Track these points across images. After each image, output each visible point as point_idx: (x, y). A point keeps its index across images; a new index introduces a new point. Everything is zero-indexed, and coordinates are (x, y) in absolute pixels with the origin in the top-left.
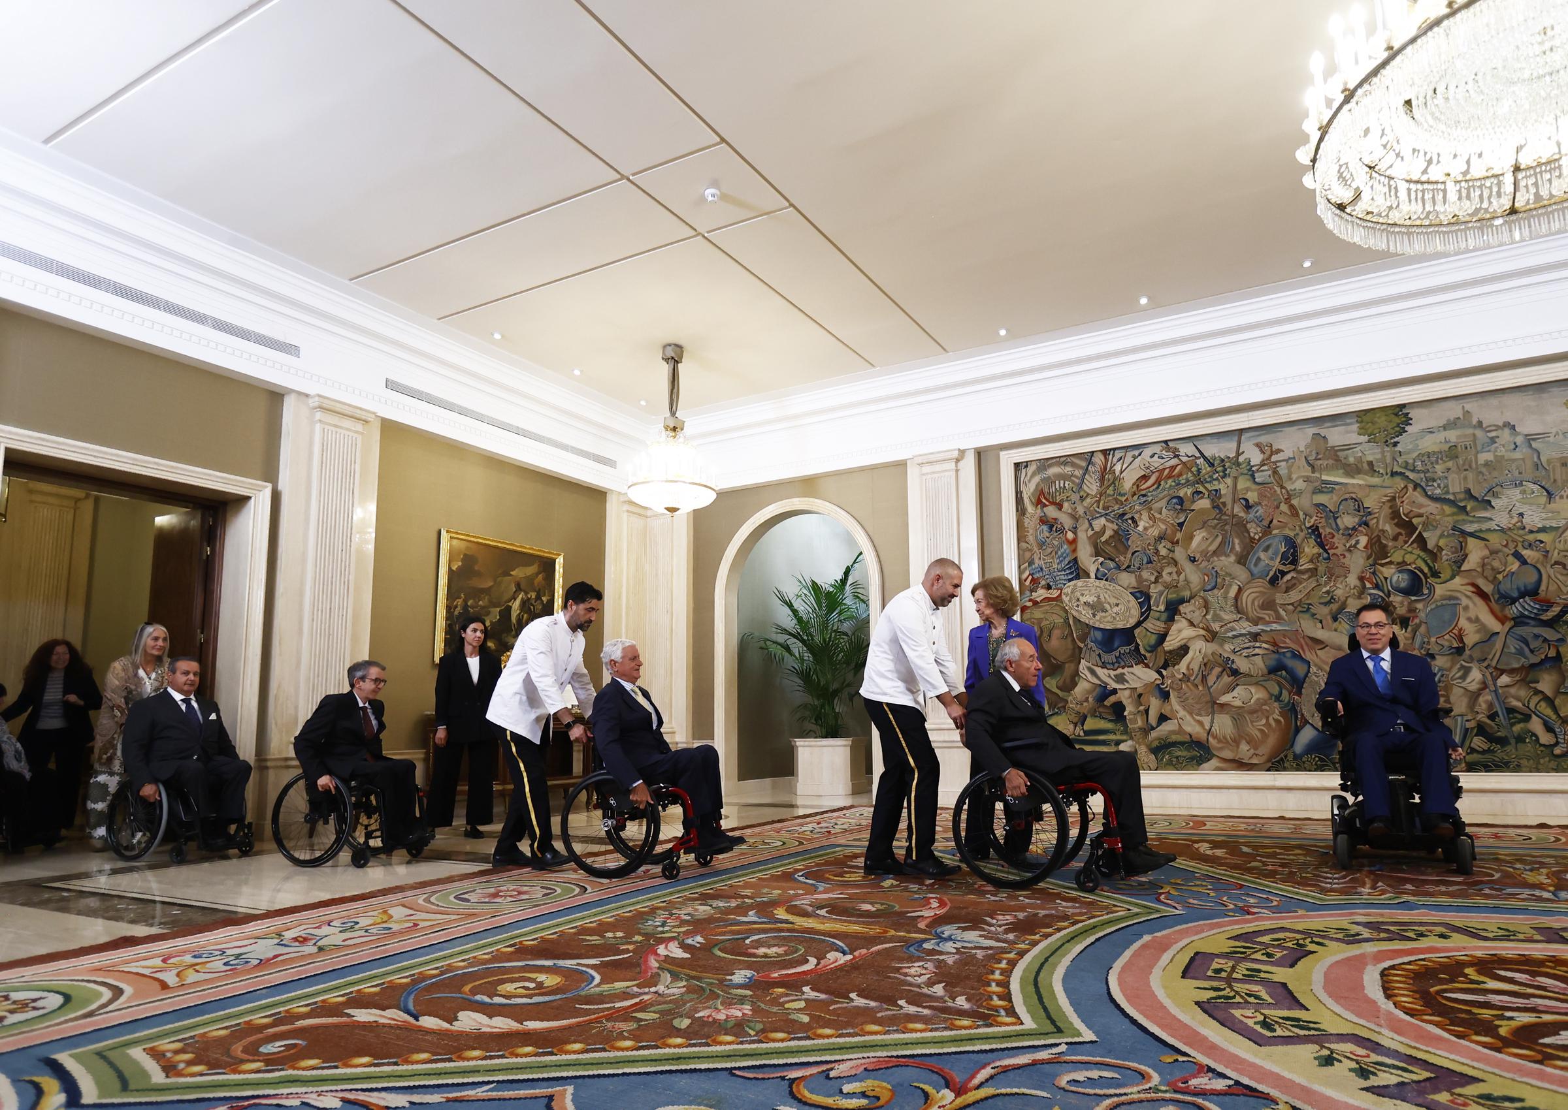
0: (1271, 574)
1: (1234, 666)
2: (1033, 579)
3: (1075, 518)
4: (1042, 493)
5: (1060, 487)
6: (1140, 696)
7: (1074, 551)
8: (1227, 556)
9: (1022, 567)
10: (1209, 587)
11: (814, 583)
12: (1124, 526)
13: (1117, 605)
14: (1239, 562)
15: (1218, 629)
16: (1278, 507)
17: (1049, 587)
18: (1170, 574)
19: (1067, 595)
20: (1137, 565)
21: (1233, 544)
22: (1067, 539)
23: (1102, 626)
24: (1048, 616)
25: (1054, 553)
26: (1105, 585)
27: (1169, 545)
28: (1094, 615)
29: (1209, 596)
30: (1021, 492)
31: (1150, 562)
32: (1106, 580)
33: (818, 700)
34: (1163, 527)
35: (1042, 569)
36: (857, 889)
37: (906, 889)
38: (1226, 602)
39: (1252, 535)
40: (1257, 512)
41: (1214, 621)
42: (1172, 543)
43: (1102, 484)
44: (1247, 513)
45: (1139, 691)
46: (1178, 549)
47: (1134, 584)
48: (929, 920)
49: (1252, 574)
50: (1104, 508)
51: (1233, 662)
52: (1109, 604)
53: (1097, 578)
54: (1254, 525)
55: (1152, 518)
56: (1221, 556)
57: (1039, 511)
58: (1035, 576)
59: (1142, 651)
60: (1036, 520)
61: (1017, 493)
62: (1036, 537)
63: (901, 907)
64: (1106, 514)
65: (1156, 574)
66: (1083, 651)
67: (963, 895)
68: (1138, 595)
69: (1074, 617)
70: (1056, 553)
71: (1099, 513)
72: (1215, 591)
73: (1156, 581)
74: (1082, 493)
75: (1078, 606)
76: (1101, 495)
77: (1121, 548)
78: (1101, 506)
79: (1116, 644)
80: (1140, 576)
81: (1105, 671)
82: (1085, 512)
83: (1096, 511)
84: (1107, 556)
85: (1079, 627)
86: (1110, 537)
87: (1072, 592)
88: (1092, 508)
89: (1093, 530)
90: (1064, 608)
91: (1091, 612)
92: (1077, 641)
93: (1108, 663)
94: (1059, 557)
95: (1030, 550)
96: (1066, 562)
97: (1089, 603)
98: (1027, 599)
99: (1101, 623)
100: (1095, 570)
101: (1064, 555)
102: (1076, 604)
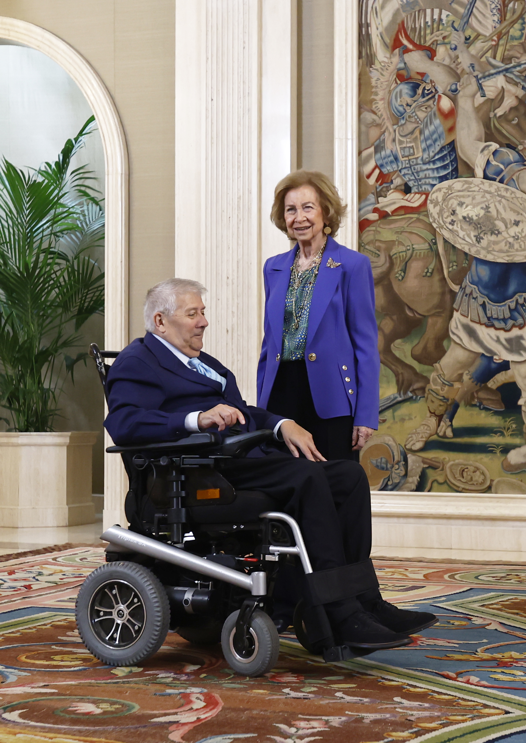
2: (382, 177)
3: (457, 77)
4: (402, 28)
5: (433, 21)
7: (451, 129)
9: (365, 154)
11: (10, 167)
13: (517, 223)
17: (407, 190)
19: (436, 204)
22: (440, 110)
23: (490, 258)
24: (403, 238)
25: (417, 132)
26: (498, 190)
28: (478, 239)
30: (368, 25)
32: (501, 181)
33: (14, 367)
35: (396, 159)
36: (72, 679)
37: (154, 680)
43: (502, 19)
48: (187, 728)
50: (503, 60)
52: (503, 221)
53: (486, 177)
57: (396, 59)
58: (385, 171)
60: (389, 76)
61: (360, 26)
62: (390, 103)
63: (142, 708)
64: (507, 70)
66: (458, 299)
67: (245, 690)
69: (445, 241)
70: (421, 132)
71: (494, 67)
74: (468, 32)
75: (452, 223)
76: (500, 36)
78: (499, 56)
79: (512, 288)
81: (492, 332)
82: (472, 66)
83: (490, 64)
84: (506, 142)
85: (453, 258)
86: (511, 109)
87: (444, 200)
88: (483, 59)
89: (484, 95)
90: (431, 225)
91: (472, 234)
92: (449, 281)
93: (497, 319)
94: (426, 140)
95: (378, 125)
96: (438, 149)
97: (471, 219)
98: (371, 208)
99: (489, 252)
100: (483, 164)
101: (435, 136)
102: (449, 220)
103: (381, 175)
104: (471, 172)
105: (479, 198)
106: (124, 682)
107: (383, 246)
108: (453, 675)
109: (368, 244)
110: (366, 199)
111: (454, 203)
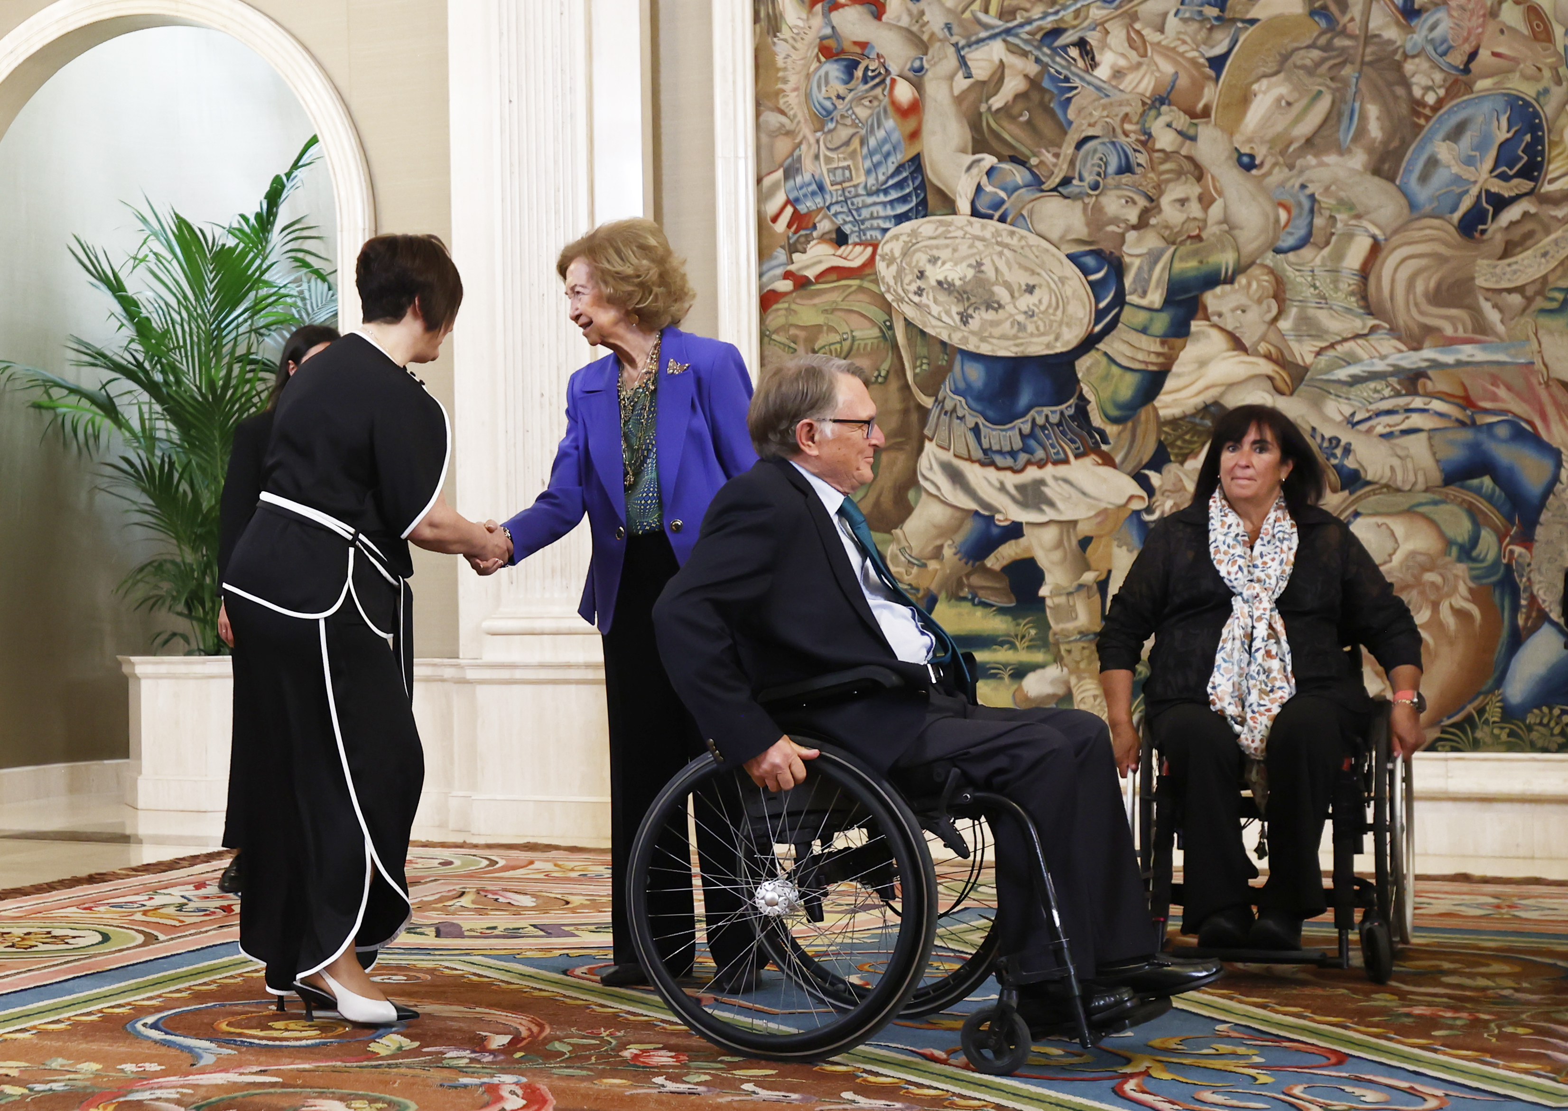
0: (1466, 204)
1: (1350, 463)
2: (800, 221)
3: (921, 45)
6: (1085, 543)
7: (915, 135)
8: (1342, 151)
9: (767, 181)
10: (1290, 241)
11: (182, 224)
12: (1058, 64)
13: (1030, 289)
14: (1376, 171)
15: (1309, 359)
16: (1493, 13)
17: (841, 239)
18: (1183, 202)
19: (891, 261)
20: (1089, 178)
21: (1363, 118)
22: (894, 103)
23: (985, 349)
24: (835, 320)
25: (856, 143)
26: (997, 233)
27: (1182, 121)
28: (965, 319)
29: (1287, 265)
31: (1126, 168)
32: (1002, 219)
33: (195, 549)
34: (1167, 68)
35: (821, 188)
36: (305, 1060)
37: (438, 1062)
38: (1335, 282)
39: (1417, 92)
40: (1433, 28)
41: (1299, 337)
42: (1192, 114)
44: (1409, 29)
45: (1084, 529)
46: (1207, 133)
47: (1080, 229)
49: (1412, 206)
50: (1001, 15)
51: (1347, 450)
52: (1008, 286)
53: (975, 213)
54: (1425, 65)
55: (1137, 43)
56: (1326, 151)
57: (817, 21)
58: (802, 208)
59: (1097, 420)
60: (807, 49)
62: (808, 96)
64: (1008, 31)
65: (1142, 202)
66: (932, 419)
67: (590, 1078)
68: (1090, 261)
69: (908, 323)
70: (863, 142)
71: (986, 27)
72: (1307, 253)
73: (1141, 225)
75: (919, 292)
77: (1047, 128)
78: (994, 8)
79: (1024, 399)
80: (1098, 209)
81: (991, 473)
82: (948, 27)
83: (979, 22)
84: (1007, 152)
85: (922, 350)
86: (1018, 97)
87: (904, 254)
88: (967, 15)
89: (969, 76)
90: (882, 296)
91: (955, 309)
92: (915, 389)
93: (1000, 452)
94: (871, 154)
95: (789, 133)
96: (892, 168)
97: (951, 285)
98: (780, 271)
99: (983, 339)
100: (970, 192)
101: (887, 147)
102: (913, 287)
103: (797, 217)
104: (949, 206)
105: (964, 250)
106: (389, 1066)
107: (802, 334)
108: (940, 1054)
109: (776, 331)
110: (771, 257)
111: (921, 259)
